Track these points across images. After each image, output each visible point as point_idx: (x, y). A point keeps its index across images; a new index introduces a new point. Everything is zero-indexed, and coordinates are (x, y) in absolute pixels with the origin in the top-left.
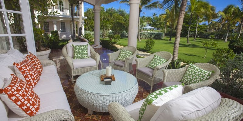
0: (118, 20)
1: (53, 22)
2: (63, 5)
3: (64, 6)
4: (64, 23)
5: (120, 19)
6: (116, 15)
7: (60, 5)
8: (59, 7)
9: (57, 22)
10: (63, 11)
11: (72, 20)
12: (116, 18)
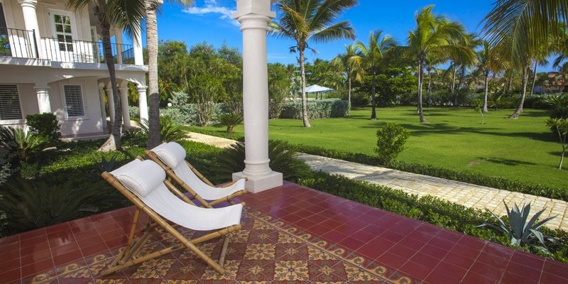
0: (226, 73)
1: (34, 84)
2: (68, 30)
3: (74, 35)
4: (78, 87)
5: (229, 72)
6: (219, 61)
7: (59, 28)
8: (56, 37)
9: (49, 84)
10: (70, 48)
11: (108, 75)
12: (221, 69)
